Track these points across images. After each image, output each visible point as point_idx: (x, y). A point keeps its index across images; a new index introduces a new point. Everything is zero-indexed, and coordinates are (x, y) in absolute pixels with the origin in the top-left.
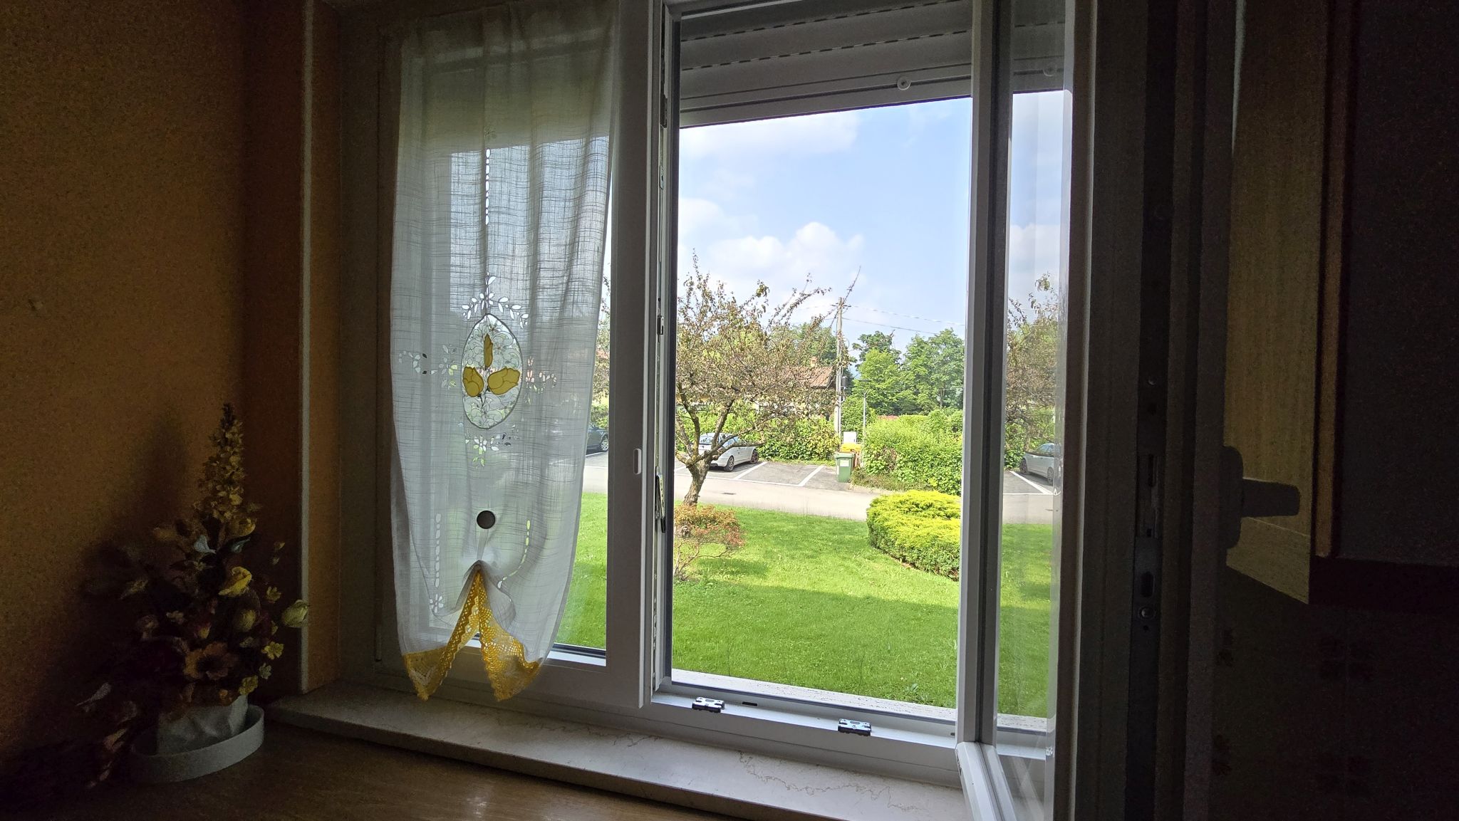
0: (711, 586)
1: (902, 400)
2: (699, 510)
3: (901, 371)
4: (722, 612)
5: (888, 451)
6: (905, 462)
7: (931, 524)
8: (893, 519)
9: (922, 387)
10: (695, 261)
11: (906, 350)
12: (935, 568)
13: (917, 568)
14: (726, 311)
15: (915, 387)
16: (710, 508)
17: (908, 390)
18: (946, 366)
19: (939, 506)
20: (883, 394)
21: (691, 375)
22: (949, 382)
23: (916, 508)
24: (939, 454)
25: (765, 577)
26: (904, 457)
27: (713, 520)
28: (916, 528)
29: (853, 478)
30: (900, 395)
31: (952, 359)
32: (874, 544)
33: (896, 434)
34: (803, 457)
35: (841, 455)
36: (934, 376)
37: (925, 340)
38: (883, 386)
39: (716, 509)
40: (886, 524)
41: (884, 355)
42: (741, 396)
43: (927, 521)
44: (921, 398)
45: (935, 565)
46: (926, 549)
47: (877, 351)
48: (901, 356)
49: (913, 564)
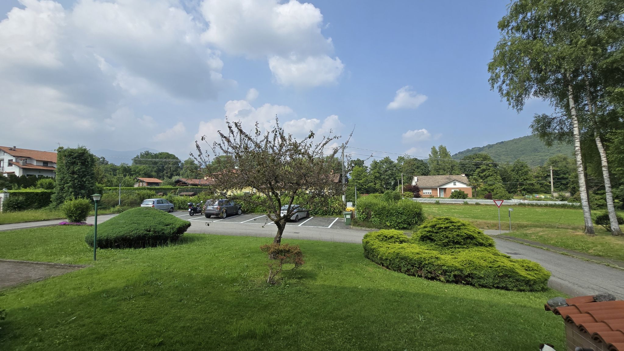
0: (288, 287)
1: (369, 187)
2: (281, 247)
3: (368, 175)
4: (294, 304)
5: (367, 210)
6: (375, 215)
7: (395, 247)
8: (376, 244)
9: (377, 182)
10: (277, 121)
11: (370, 166)
12: (399, 269)
13: (390, 269)
14: (292, 147)
15: (375, 181)
16: (287, 245)
17: (372, 183)
18: (387, 172)
19: (396, 237)
20: (361, 185)
21: (276, 178)
22: (388, 179)
23: (387, 239)
24: (390, 211)
25: (315, 279)
26: (375, 212)
27: (288, 251)
28: (387, 249)
29: (352, 223)
30: (369, 185)
31: (389, 169)
32: (367, 257)
33: (370, 202)
34: (329, 214)
35: (346, 213)
36: (382, 177)
37: (378, 162)
38: (361, 181)
39: (290, 245)
40: (373, 247)
41: (361, 168)
42: (301, 187)
43: (392, 245)
44: (378, 186)
45: (399, 267)
46: (394, 260)
47: (358, 167)
48: (368, 169)
49: (387, 267)
